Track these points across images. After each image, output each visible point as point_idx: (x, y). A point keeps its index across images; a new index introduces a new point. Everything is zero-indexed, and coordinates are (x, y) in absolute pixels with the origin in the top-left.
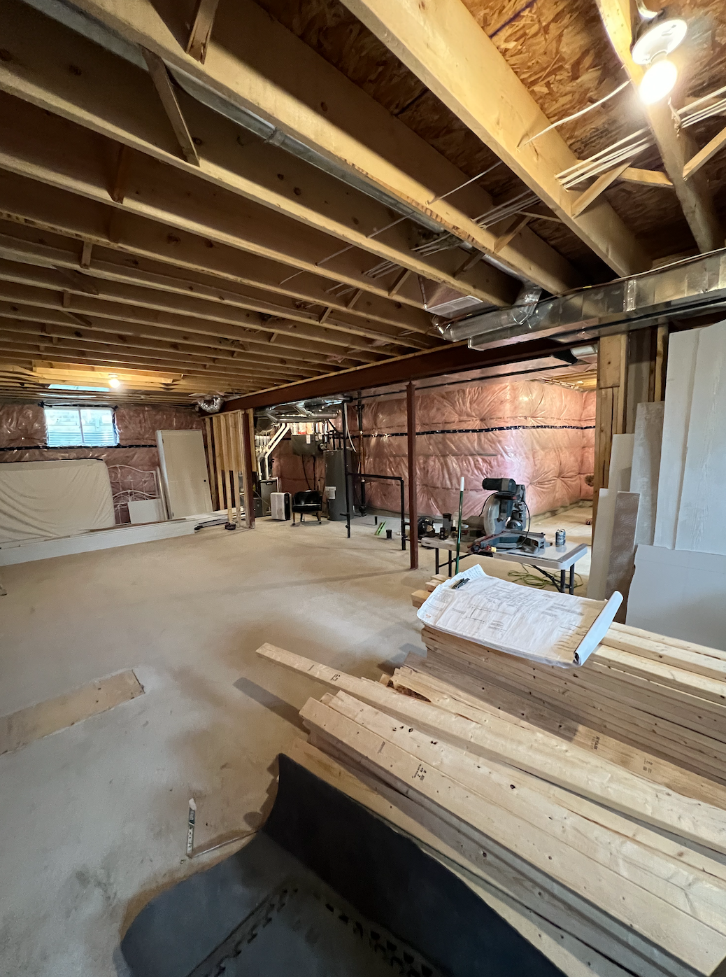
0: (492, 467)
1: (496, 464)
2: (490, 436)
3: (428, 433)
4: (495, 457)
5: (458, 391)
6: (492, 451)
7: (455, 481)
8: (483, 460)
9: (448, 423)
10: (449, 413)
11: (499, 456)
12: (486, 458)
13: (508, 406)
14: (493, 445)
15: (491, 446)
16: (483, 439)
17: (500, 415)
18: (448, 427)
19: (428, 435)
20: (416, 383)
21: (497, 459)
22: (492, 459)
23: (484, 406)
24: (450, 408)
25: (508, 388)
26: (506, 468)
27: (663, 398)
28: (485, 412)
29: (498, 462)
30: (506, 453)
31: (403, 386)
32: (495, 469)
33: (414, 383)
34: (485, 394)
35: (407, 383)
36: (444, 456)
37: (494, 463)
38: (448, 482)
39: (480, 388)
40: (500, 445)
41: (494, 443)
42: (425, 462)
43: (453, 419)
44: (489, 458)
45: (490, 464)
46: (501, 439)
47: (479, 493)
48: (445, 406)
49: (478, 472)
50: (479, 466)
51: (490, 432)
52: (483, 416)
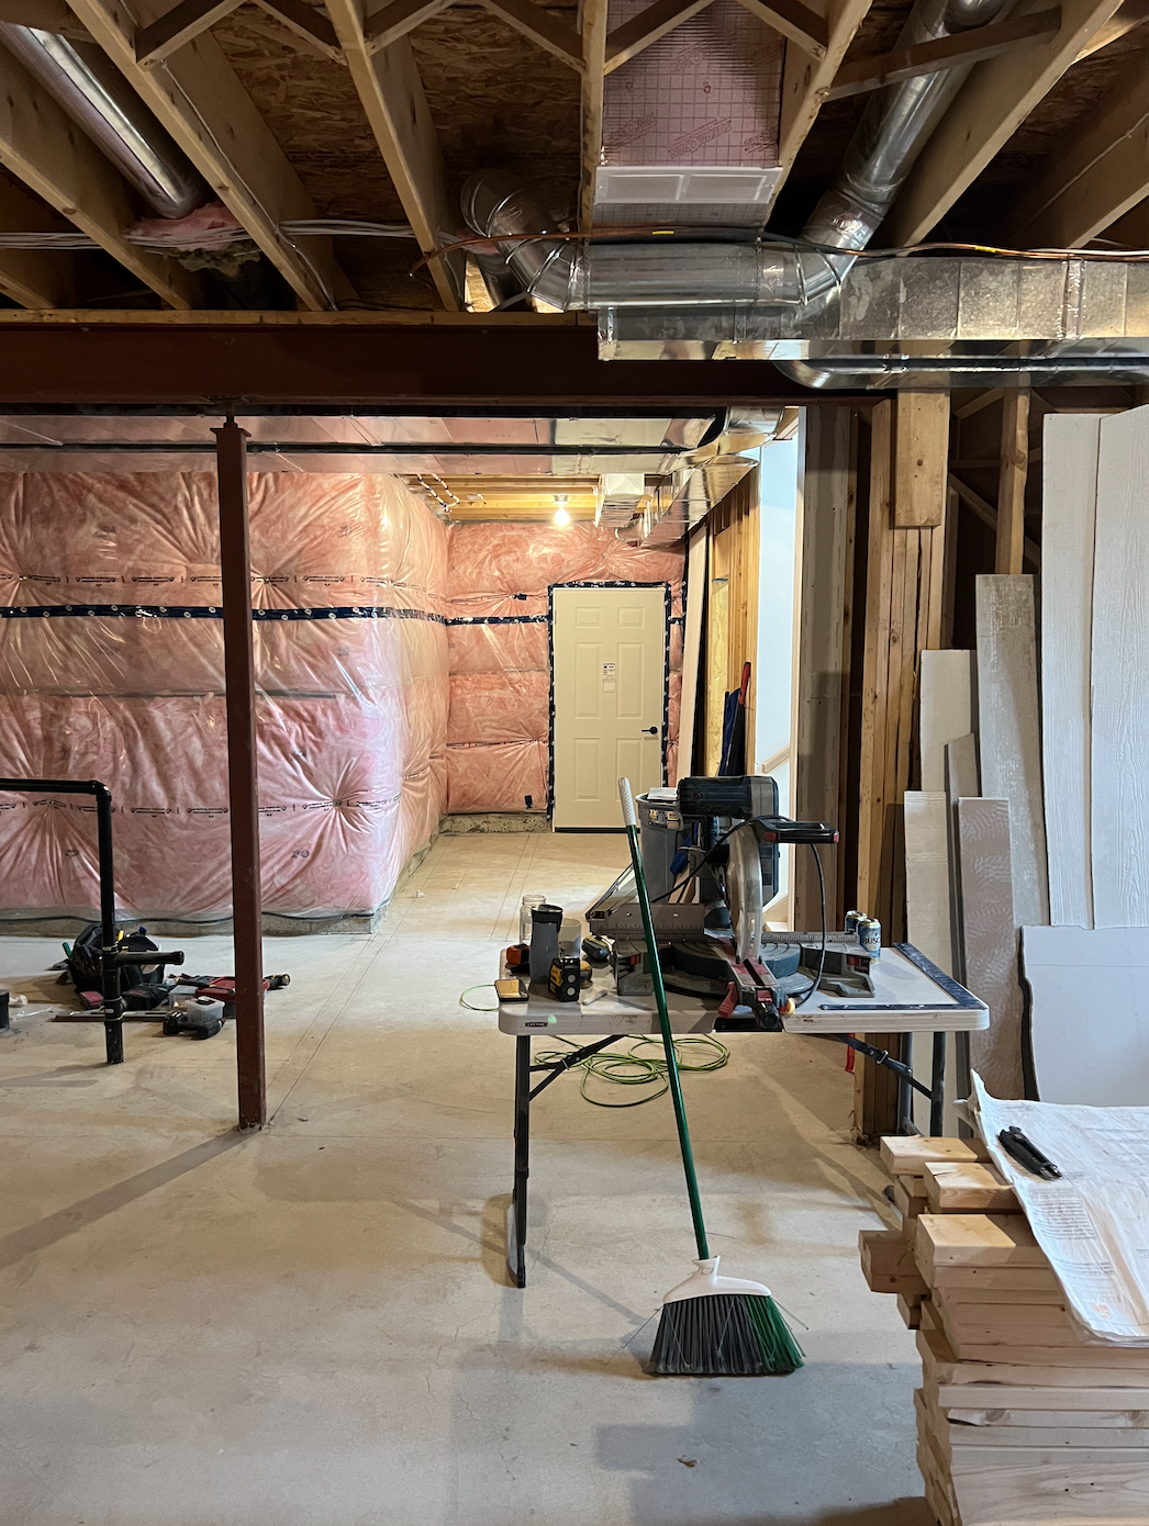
0: (320, 734)
1: (332, 721)
2: (310, 633)
3: (56, 611)
4: (329, 701)
5: (187, 478)
6: (317, 683)
7: (183, 784)
8: (287, 710)
9: (148, 580)
10: (152, 546)
11: (342, 699)
12: (297, 704)
13: (357, 544)
14: (322, 665)
15: (313, 667)
16: (283, 642)
17: (341, 569)
18: (146, 595)
19: (61, 620)
20: (251, 425)
21: (336, 709)
22: (318, 708)
23: (284, 537)
24: (157, 532)
25: (360, 488)
26: (364, 735)
27: (1032, 566)
28: (286, 558)
29: (338, 718)
30: (362, 687)
31: (205, 427)
32: (329, 739)
33: (242, 422)
34: (288, 496)
35: (220, 422)
36: (137, 696)
37: (327, 721)
38: (156, 788)
39: (270, 476)
40: (345, 664)
41: (325, 657)
42: (49, 719)
43: (166, 570)
44: (308, 704)
45: (312, 723)
46: (345, 643)
47: (276, 816)
48: (133, 520)
49: (271, 751)
50: (274, 729)
51: (309, 623)
52: (277, 566)
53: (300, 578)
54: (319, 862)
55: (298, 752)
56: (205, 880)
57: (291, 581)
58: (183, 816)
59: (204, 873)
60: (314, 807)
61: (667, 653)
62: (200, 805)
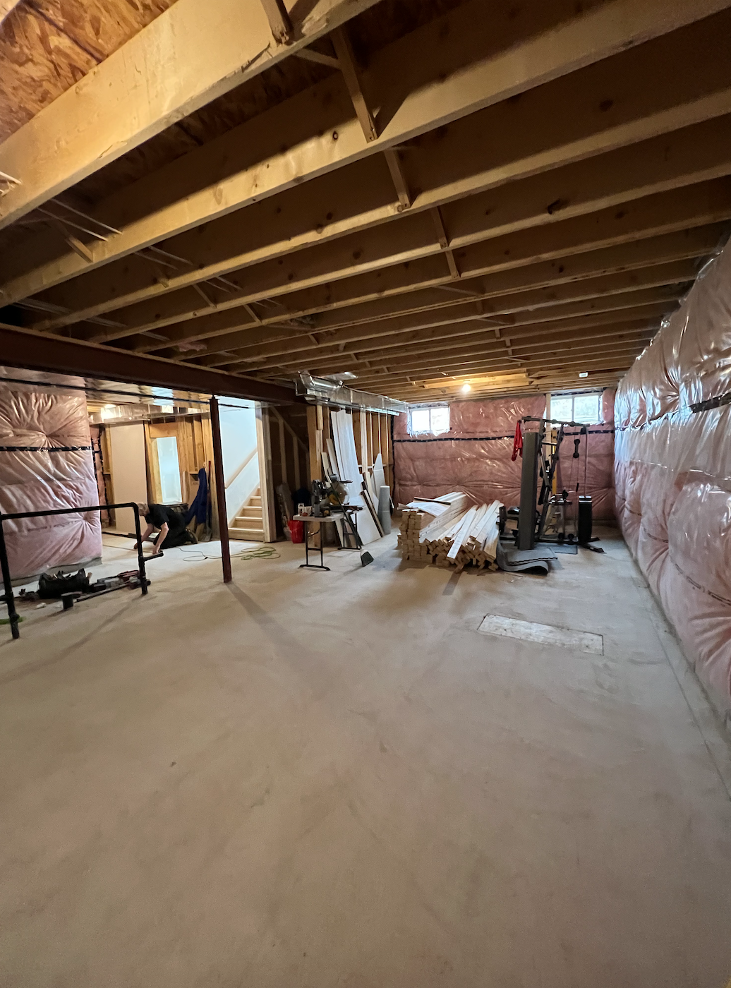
0: (80, 493)
29: (86, 486)
32: (85, 494)
39: (52, 397)
44: (74, 482)
45: (78, 490)
47: (66, 527)
49: (63, 502)
50: (63, 493)
51: (71, 452)
52: (55, 430)
53: (66, 436)
54: (84, 541)
55: (74, 501)
56: (37, 557)
57: (61, 436)
58: (26, 532)
59: (35, 555)
60: (79, 521)
61: (95, 464)
62: (34, 527)
